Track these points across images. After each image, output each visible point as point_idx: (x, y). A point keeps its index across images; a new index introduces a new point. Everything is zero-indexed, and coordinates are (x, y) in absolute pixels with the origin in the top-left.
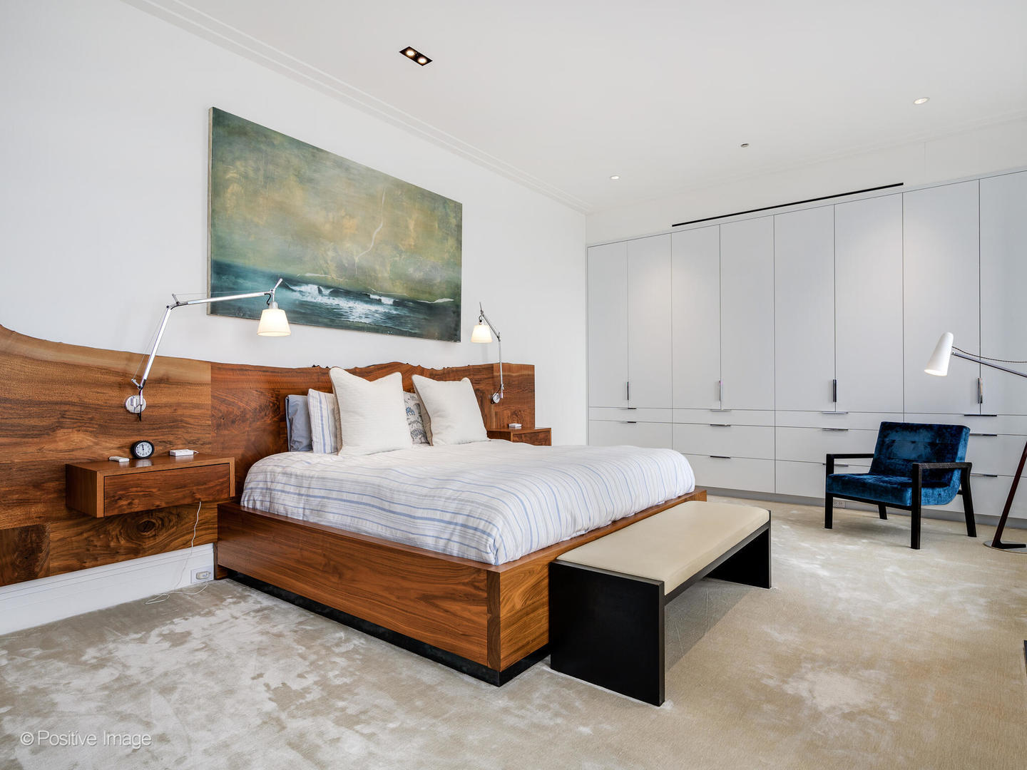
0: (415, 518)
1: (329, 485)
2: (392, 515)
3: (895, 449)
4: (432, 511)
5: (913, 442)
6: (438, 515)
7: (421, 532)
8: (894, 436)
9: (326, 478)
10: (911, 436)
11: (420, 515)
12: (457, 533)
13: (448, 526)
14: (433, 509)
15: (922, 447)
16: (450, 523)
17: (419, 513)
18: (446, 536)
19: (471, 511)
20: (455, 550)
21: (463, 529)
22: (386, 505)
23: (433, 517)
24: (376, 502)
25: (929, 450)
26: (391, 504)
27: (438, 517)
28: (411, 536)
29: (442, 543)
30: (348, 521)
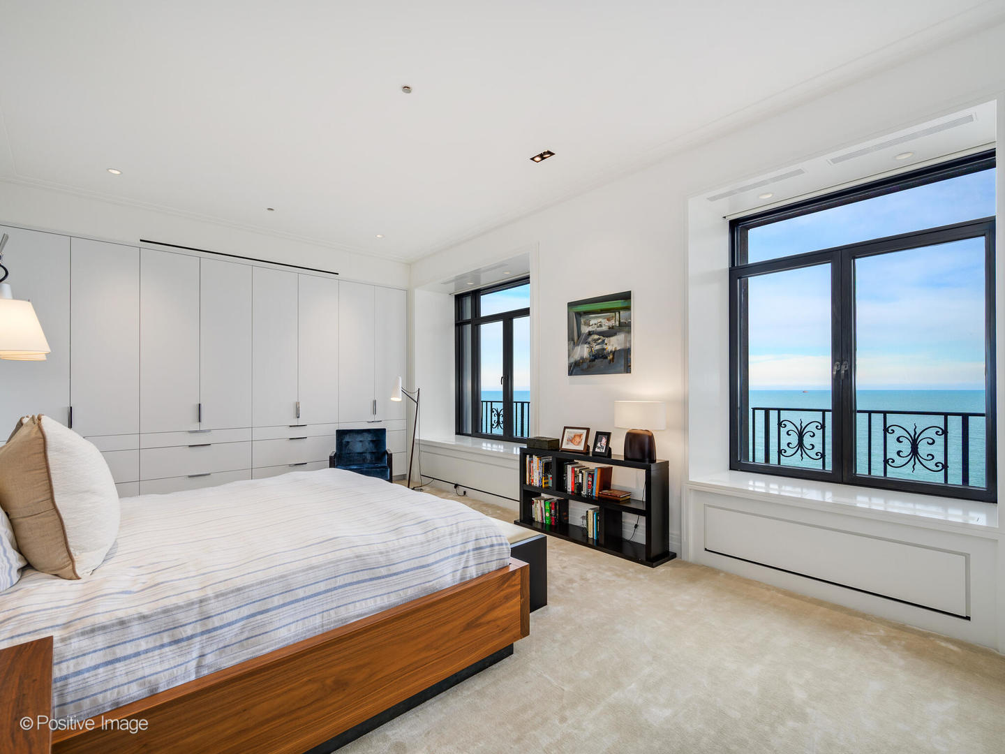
0: (428, 565)
1: (256, 593)
2: (394, 577)
3: (350, 446)
4: (444, 551)
5: (361, 441)
6: (450, 552)
7: (438, 575)
8: (347, 439)
9: (244, 588)
10: (359, 438)
11: (434, 560)
12: (471, 558)
13: (462, 556)
14: (444, 549)
15: (367, 444)
16: (462, 553)
17: (431, 559)
18: (462, 566)
19: (476, 535)
20: (473, 572)
21: (476, 552)
22: (383, 571)
23: (446, 555)
24: (365, 575)
25: (371, 444)
26: (390, 567)
27: (451, 554)
28: (427, 585)
29: (458, 575)
30: (317, 621)
